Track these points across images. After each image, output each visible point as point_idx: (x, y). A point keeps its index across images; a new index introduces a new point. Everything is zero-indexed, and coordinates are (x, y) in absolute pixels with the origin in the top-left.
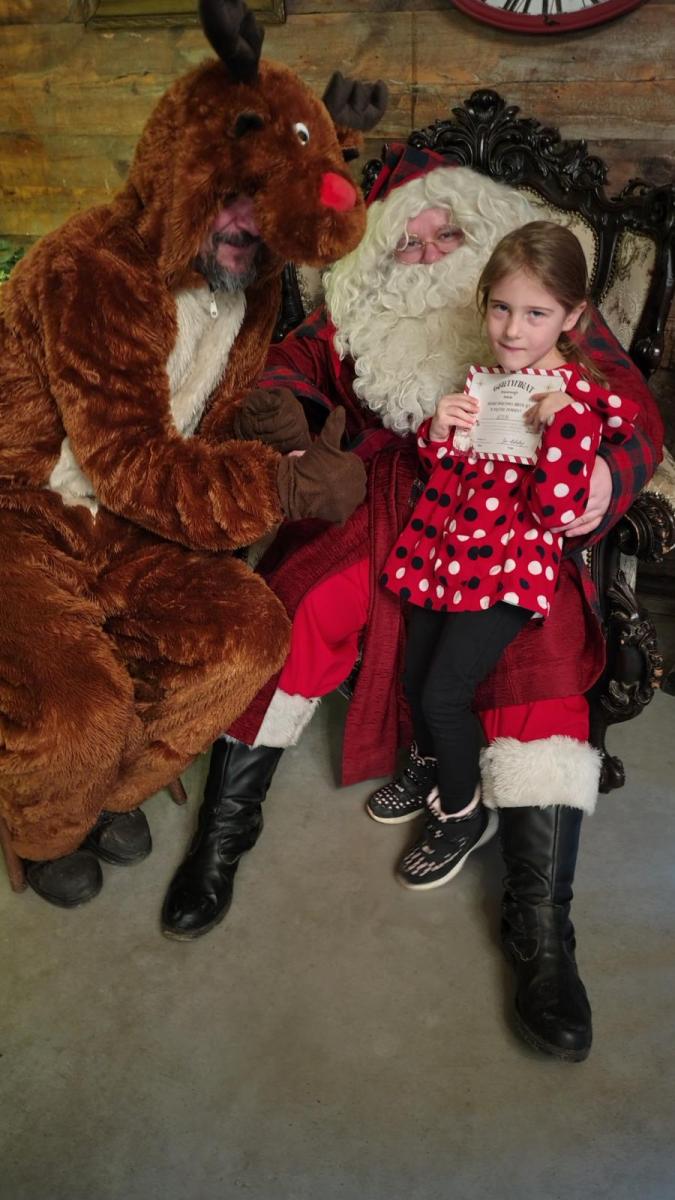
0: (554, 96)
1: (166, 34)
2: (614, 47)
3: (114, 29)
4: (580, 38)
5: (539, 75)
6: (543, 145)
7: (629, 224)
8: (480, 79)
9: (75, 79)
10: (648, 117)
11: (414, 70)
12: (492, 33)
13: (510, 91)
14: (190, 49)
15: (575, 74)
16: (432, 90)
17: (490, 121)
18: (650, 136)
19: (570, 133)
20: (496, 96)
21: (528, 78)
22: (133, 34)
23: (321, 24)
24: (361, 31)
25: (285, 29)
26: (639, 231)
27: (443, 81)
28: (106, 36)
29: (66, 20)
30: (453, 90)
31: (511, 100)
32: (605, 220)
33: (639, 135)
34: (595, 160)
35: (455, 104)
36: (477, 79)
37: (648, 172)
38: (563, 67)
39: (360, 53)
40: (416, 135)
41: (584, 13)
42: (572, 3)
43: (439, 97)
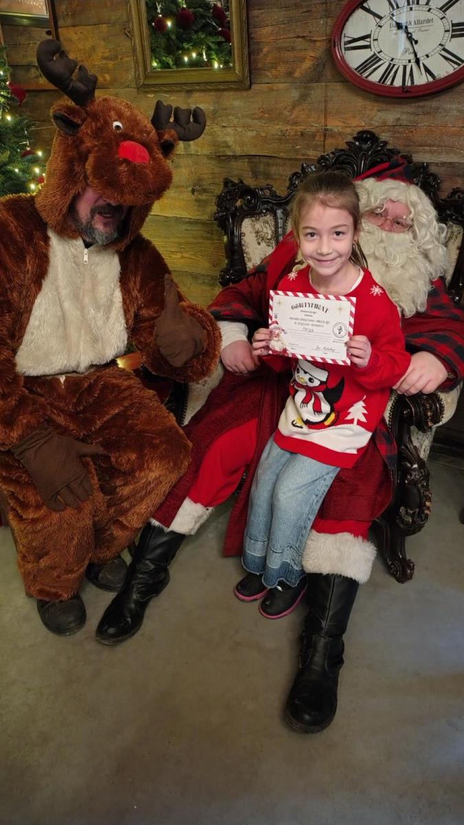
0: (410, 135)
1: (183, 94)
2: (449, 106)
3: (155, 92)
4: (426, 100)
5: (401, 121)
7: (451, 216)
8: (366, 123)
11: (326, 118)
12: (372, 96)
13: (383, 131)
15: (424, 123)
16: (336, 130)
17: (368, 150)
19: (420, 157)
20: (373, 134)
21: (394, 124)
22: (165, 95)
23: (272, 90)
24: (295, 94)
25: (250, 92)
26: (456, 221)
27: (341, 124)
30: (349, 130)
31: (384, 137)
34: (433, 175)
35: (350, 139)
36: (363, 124)
38: (416, 118)
39: (294, 106)
40: (323, 157)
41: (428, 85)
42: (421, 79)
43: (340, 134)
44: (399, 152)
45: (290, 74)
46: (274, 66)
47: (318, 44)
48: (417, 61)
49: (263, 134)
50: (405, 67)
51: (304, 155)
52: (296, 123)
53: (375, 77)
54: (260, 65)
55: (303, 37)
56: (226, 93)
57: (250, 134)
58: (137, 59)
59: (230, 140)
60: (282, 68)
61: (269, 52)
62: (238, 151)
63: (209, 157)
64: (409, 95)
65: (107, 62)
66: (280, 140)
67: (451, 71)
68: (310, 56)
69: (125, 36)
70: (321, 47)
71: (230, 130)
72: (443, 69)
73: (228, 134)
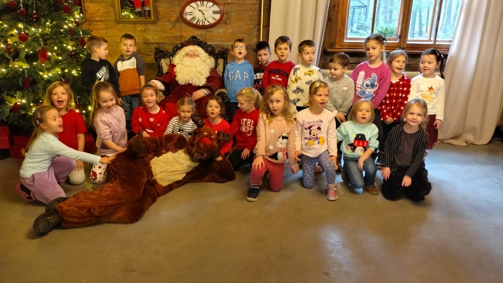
0: (205, 37)
1: (133, 25)
2: (214, 30)
3: (122, 24)
5: (203, 34)
6: (204, 45)
7: (220, 57)
9: (113, 32)
10: (221, 41)
11: (181, 32)
12: (194, 27)
13: (198, 36)
14: (137, 27)
15: (209, 34)
16: (184, 36)
17: (195, 41)
18: (222, 44)
19: (209, 43)
20: (196, 37)
21: (201, 34)
22: (126, 24)
23: (163, 24)
24: (171, 26)
25: (157, 25)
26: (221, 58)
27: (186, 34)
28: (120, 25)
29: (112, 21)
30: (188, 36)
31: (198, 38)
32: (216, 57)
33: (220, 44)
34: (213, 47)
35: (189, 38)
36: (193, 34)
37: (222, 50)
38: (206, 33)
39: (171, 29)
40: (182, 43)
41: (209, 25)
42: (207, 23)
43: (185, 37)
44: (203, 42)
45: (169, 20)
46: (164, 18)
47: (177, 13)
48: (205, 19)
49: (162, 37)
50: (202, 20)
51: (175, 42)
52: (172, 34)
53: (195, 22)
54: (159, 18)
55: (173, 11)
56: (148, 25)
57: (157, 37)
58: (117, 14)
59: (150, 38)
60: (166, 19)
61: (162, 14)
62: (153, 42)
63: (142, 43)
64: (204, 27)
65: (104, 14)
66: (167, 38)
67: (214, 22)
68: (175, 16)
69: (111, 7)
70: (178, 15)
71: (150, 35)
72: (212, 21)
73: (149, 37)
